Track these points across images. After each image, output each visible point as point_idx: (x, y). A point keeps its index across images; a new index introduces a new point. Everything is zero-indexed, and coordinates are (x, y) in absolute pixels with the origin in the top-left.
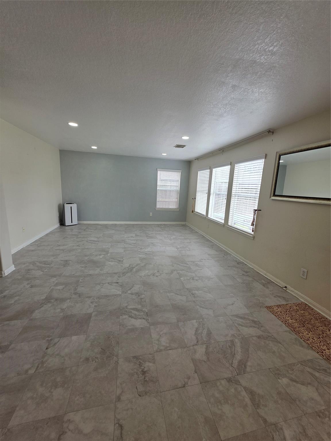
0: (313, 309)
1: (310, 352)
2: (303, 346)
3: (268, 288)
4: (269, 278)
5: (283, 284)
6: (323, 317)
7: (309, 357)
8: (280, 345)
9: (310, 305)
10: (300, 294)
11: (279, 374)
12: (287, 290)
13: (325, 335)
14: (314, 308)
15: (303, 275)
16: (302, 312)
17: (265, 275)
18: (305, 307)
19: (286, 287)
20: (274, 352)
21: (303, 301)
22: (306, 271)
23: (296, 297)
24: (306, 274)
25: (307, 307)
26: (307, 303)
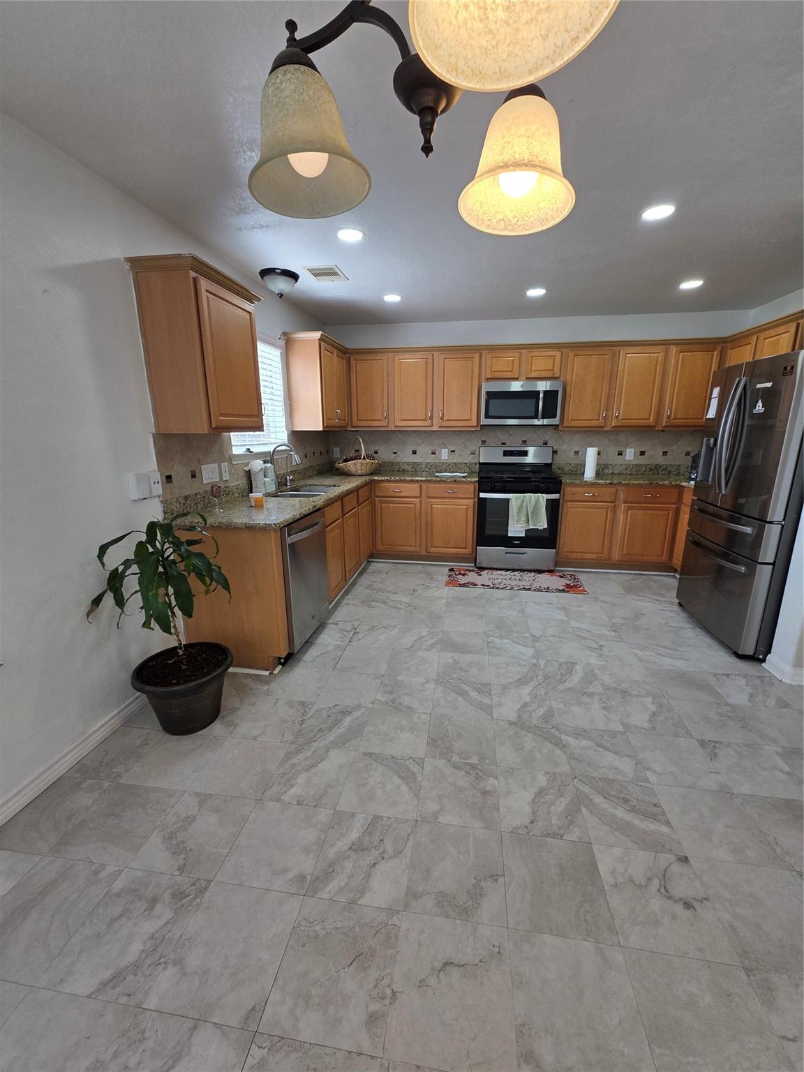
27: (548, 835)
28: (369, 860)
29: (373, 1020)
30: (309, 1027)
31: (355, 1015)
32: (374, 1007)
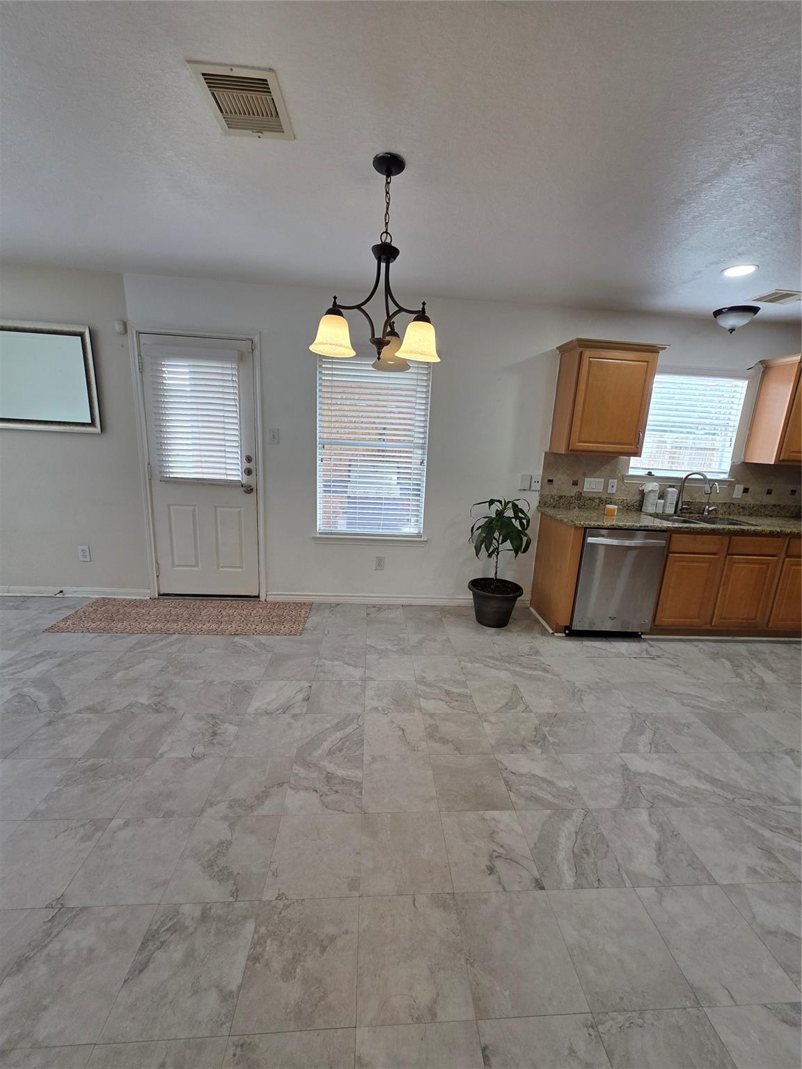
0: (115, 599)
1: (134, 637)
2: (123, 638)
3: (28, 608)
4: (18, 595)
5: (52, 590)
6: (131, 601)
7: (134, 642)
8: (94, 653)
9: (109, 597)
10: (90, 589)
11: (109, 675)
12: (66, 596)
13: (140, 615)
14: (116, 597)
15: (84, 556)
16: (104, 608)
17: (8, 593)
18: (105, 602)
19: (61, 592)
20: (92, 664)
21: (97, 597)
22: (86, 548)
23: (84, 597)
24: (88, 554)
25: (107, 601)
26: (105, 596)
27: (505, 780)
28: (443, 698)
29: (376, 709)
30: (370, 693)
31: (376, 704)
32: (380, 709)
